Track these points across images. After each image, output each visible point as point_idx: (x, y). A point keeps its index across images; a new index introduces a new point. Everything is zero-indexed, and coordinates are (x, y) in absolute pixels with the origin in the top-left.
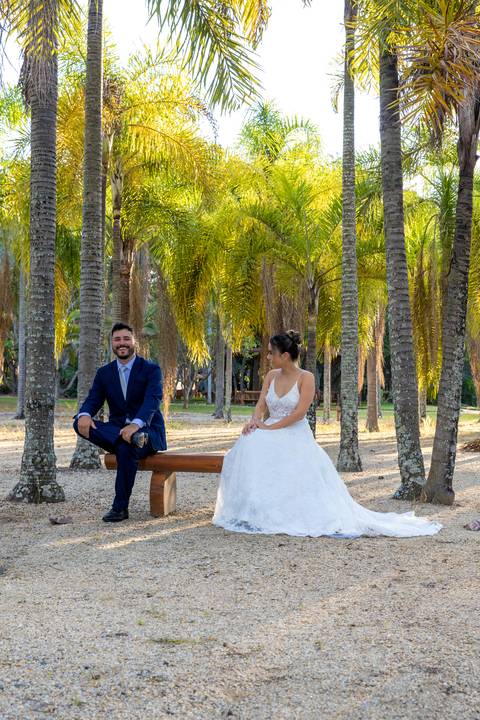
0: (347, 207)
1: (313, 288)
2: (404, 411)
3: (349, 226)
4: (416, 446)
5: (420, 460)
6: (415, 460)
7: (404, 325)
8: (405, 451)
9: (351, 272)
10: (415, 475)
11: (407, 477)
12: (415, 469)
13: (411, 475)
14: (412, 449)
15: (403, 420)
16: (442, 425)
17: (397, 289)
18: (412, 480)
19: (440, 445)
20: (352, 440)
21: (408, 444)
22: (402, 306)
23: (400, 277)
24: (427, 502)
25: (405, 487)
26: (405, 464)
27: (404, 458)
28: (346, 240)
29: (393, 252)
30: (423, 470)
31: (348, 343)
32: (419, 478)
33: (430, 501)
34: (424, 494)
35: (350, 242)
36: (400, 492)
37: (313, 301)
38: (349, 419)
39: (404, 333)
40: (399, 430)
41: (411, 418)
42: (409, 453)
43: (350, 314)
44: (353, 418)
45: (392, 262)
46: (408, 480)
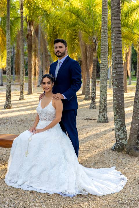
0: (104, 7)
1: (95, 42)
2: (118, 108)
3: (105, 16)
4: (123, 125)
5: (125, 132)
6: (122, 132)
7: (119, 66)
8: (118, 127)
9: (105, 36)
10: (122, 139)
11: (118, 139)
12: (122, 136)
13: (120, 139)
14: (121, 127)
15: (117, 112)
16: (135, 116)
17: (116, 48)
18: (120, 141)
19: (134, 126)
20: (104, 109)
21: (119, 124)
22: (118, 56)
23: (118, 42)
24: (127, 153)
25: (117, 145)
26: (118, 133)
27: (117, 130)
28: (103, 22)
29: (114, 29)
30: (126, 137)
31: (103, 68)
32: (124, 140)
33: (128, 153)
34: (125, 150)
35: (105, 23)
36: (114, 147)
37: (95, 47)
38: (103, 100)
39: (119, 70)
40: (115, 117)
41: (121, 111)
42: (120, 128)
43: (104, 55)
44: (105, 100)
45: (114, 34)
46: (119, 141)
